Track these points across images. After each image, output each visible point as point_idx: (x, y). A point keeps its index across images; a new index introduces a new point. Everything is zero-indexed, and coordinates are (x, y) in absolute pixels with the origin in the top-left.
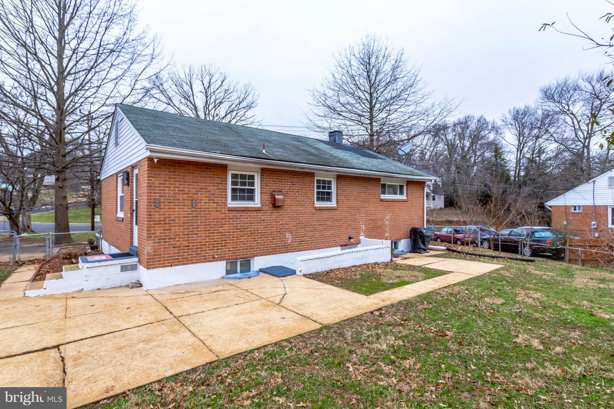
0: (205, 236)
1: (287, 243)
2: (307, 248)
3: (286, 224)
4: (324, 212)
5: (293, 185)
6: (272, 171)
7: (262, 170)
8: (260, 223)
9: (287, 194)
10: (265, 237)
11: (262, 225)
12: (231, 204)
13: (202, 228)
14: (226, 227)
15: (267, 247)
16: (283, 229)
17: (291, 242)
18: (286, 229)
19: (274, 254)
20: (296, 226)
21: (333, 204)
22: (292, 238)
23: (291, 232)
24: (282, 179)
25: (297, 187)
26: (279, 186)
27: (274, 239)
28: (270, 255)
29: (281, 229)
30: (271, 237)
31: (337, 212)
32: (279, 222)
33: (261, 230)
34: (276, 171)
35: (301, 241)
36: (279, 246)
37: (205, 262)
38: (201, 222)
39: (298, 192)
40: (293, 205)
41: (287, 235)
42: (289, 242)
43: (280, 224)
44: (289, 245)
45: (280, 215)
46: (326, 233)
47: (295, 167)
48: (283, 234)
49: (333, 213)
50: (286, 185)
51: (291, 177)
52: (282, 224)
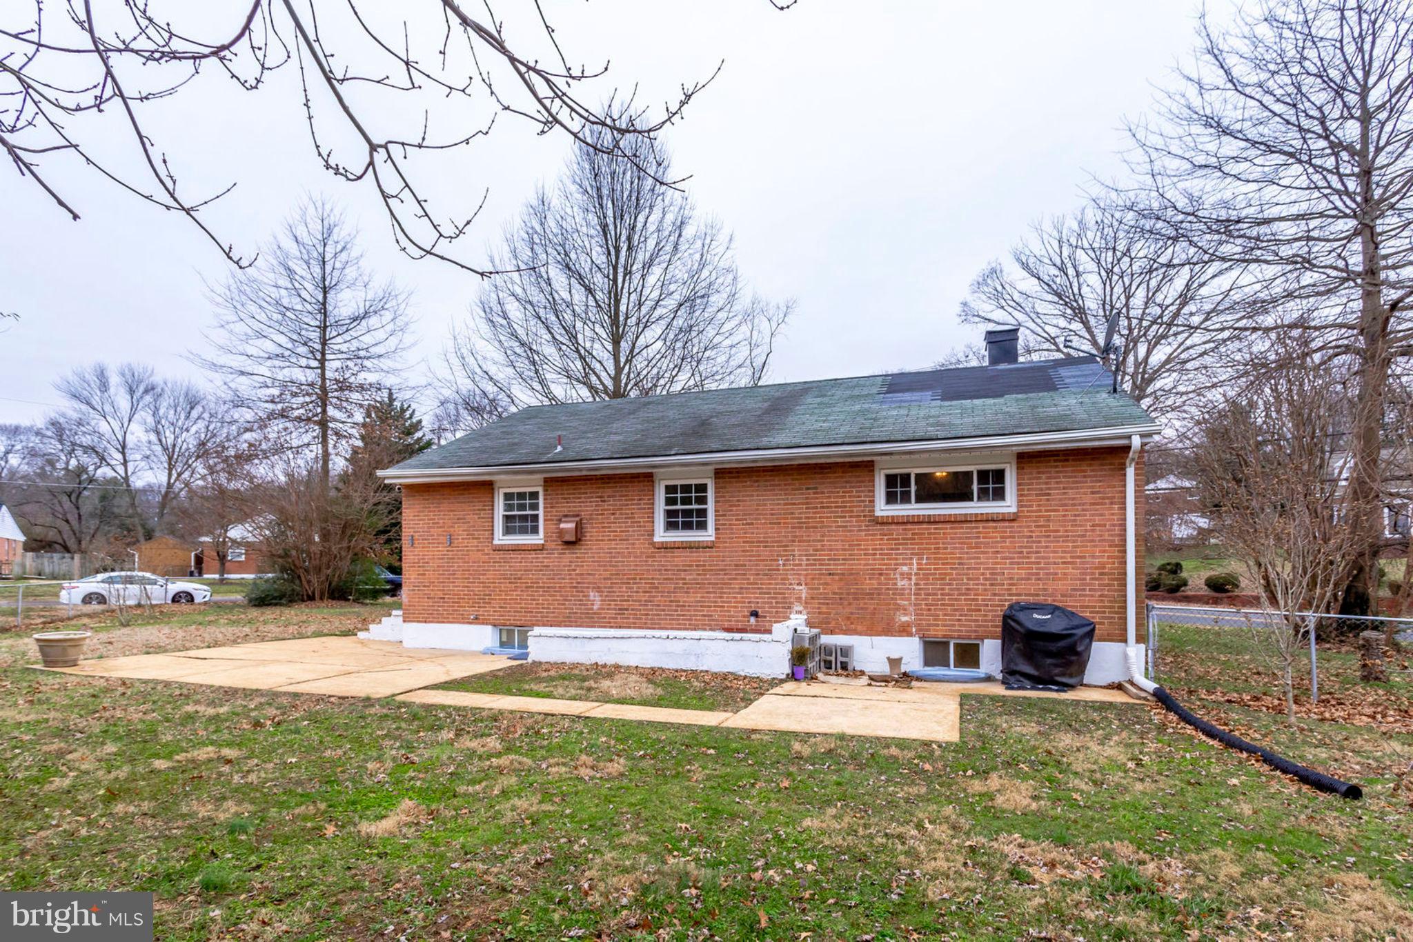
0: (464, 587)
1: (592, 609)
2: (634, 623)
3: (589, 574)
4: (677, 553)
5: (604, 501)
6: (562, 481)
7: (546, 481)
8: (541, 570)
9: (591, 519)
10: (550, 596)
11: (543, 575)
12: (500, 539)
13: (459, 573)
14: (490, 574)
15: (553, 613)
16: (584, 583)
17: (599, 609)
18: (589, 583)
19: (565, 626)
20: (610, 579)
21: (709, 535)
22: (602, 601)
23: (598, 589)
24: (580, 493)
25: (610, 504)
26: (575, 507)
27: (566, 600)
28: (559, 626)
29: (579, 583)
30: (561, 596)
31: (714, 552)
32: (574, 570)
33: (543, 583)
34: (569, 481)
35: (620, 609)
36: (576, 613)
37: (464, 623)
38: (459, 567)
39: (613, 514)
40: (602, 540)
41: (592, 594)
42: (595, 607)
43: (577, 575)
44: (595, 613)
45: (577, 557)
46: (682, 598)
47: (580, 470)
48: (582, 592)
49: (703, 556)
50: (587, 504)
51: (599, 488)
52: (582, 574)
